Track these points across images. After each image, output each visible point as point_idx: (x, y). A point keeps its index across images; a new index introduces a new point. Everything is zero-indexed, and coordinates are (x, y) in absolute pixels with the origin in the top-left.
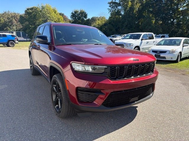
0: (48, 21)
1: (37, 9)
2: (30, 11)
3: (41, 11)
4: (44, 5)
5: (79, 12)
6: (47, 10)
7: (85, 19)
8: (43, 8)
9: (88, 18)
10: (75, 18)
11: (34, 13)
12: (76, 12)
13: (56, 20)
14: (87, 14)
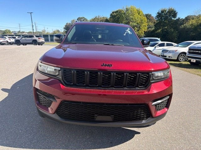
0: (131, 23)
1: (121, 11)
2: (115, 14)
3: (124, 14)
4: (129, 7)
5: (167, 11)
6: (131, 11)
7: (173, 19)
8: (127, 10)
9: (177, 18)
10: (161, 19)
11: (118, 16)
12: (162, 12)
13: (138, 22)
14: (177, 13)
